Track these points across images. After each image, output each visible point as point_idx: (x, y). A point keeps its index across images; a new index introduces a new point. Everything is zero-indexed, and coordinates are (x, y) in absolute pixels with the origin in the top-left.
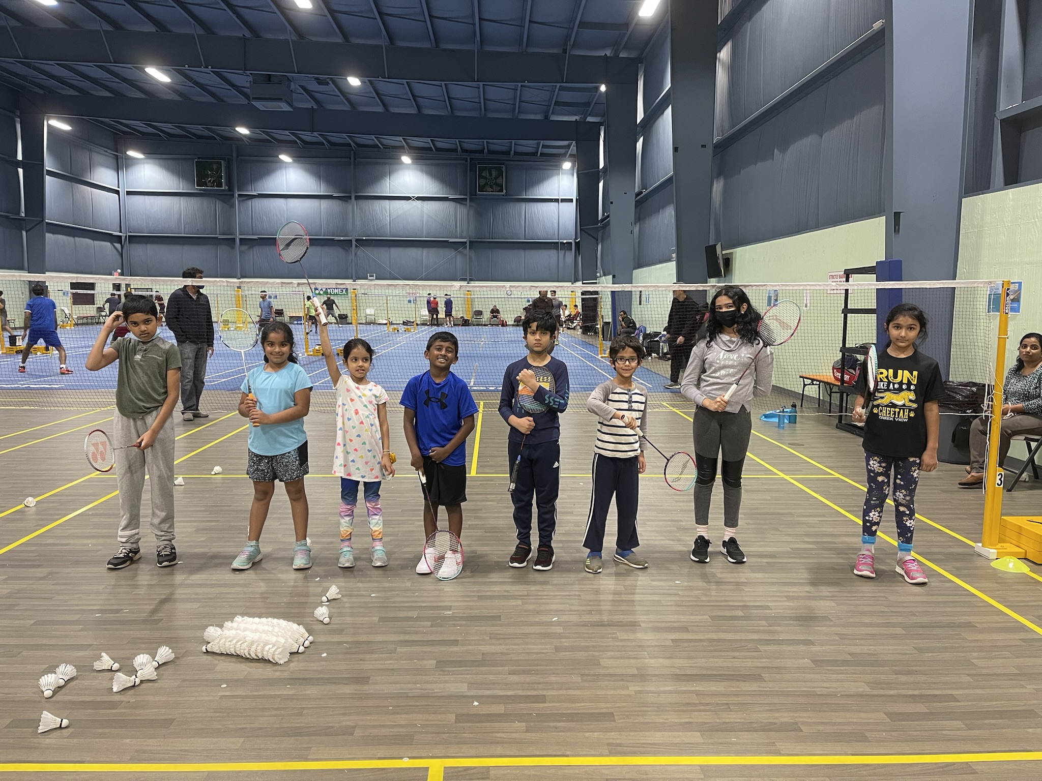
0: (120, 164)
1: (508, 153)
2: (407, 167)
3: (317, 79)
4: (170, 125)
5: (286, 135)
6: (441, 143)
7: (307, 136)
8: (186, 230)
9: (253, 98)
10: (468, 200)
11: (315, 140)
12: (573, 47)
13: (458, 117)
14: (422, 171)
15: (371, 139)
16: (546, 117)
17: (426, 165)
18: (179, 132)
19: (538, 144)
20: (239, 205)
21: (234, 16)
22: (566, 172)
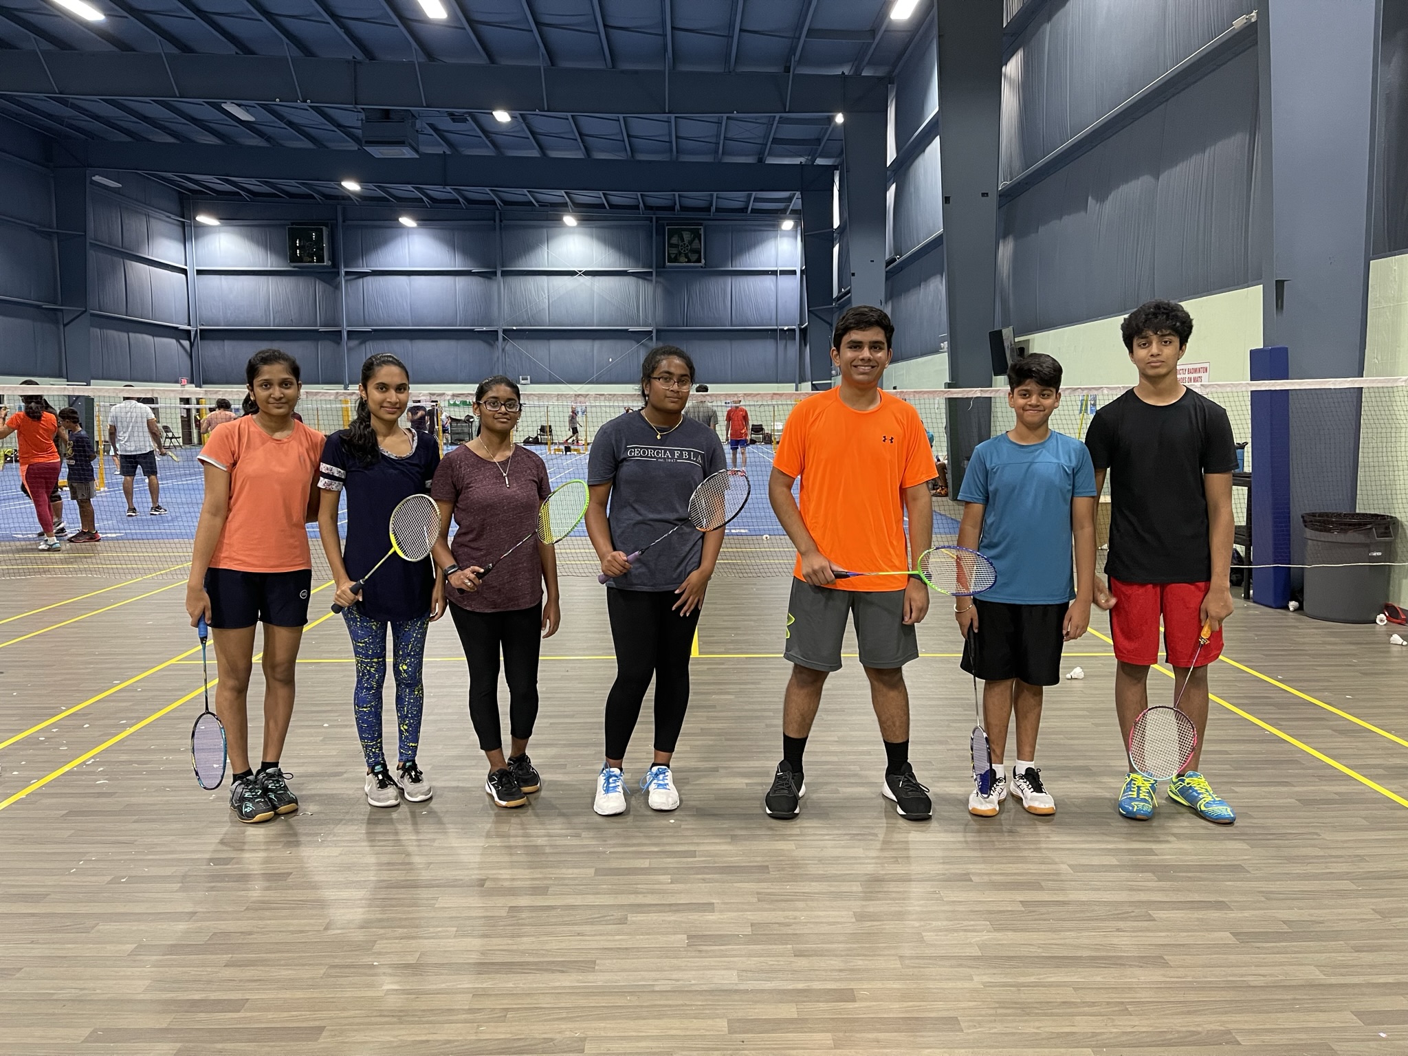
0: (188, 233)
1: (708, 209)
2: (571, 230)
3: (451, 114)
4: (253, 181)
5: (407, 190)
6: (617, 198)
7: (437, 191)
8: (276, 322)
9: (366, 142)
10: (654, 274)
11: (448, 196)
12: (799, 62)
13: (640, 161)
14: (591, 236)
15: (522, 194)
16: (761, 160)
17: (596, 227)
18: (266, 189)
19: (750, 196)
20: (346, 287)
21: (341, 32)
22: (785, 234)
